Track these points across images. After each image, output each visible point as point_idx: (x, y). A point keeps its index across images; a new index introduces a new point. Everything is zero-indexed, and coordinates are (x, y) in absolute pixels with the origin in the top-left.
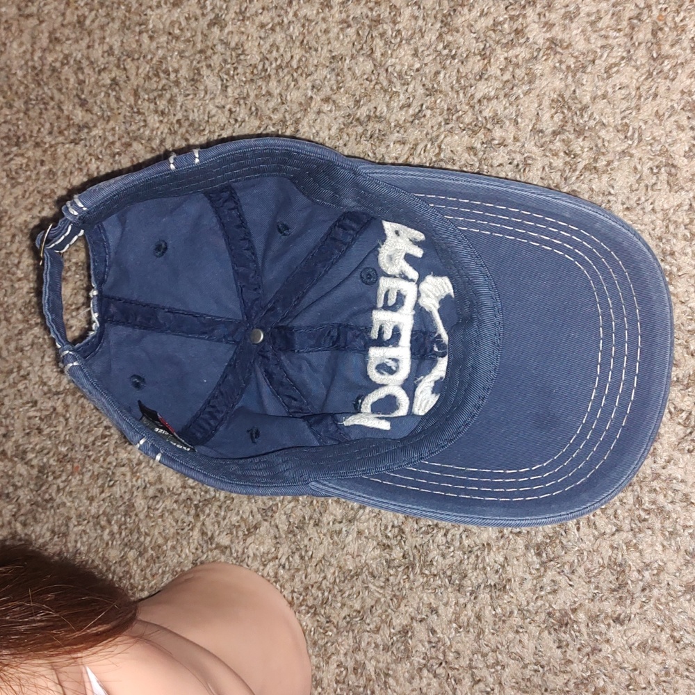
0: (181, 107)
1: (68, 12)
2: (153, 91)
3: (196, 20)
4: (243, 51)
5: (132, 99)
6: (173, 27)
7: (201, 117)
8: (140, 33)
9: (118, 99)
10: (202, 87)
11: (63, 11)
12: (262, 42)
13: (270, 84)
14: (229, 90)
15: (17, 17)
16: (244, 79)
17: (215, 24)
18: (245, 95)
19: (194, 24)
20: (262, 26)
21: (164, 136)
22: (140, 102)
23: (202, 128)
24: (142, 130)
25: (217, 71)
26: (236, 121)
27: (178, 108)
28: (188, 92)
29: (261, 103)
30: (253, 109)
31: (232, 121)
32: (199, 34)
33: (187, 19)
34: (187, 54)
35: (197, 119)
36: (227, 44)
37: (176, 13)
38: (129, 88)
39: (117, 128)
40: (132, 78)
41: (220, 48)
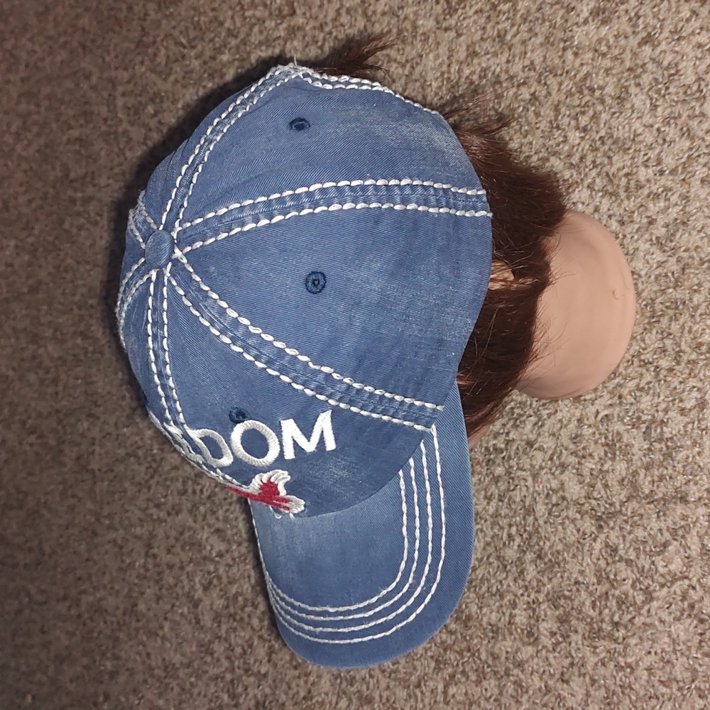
0: (605, 124)
1: (489, 26)
2: (575, 107)
3: (626, 37)
4: (678, 71)
5: (552, 114)
6: (600, 43)
7: (626, 135)
8: (564, 49)
9: (537, 114)
10: (629, 106)
11: (483, 25)
12: (698, 62)
14: (659, 109)
15: (434, 29)
16: (676, 99)
17: (646, 43)
18: (676, 115)
19: (623, 42)
20: (700, 46)
21: (585, 152)
22: (560, 118)
23: (627, 146)
24: (561, 146)
25: (646, 90)
26: (664, 140)
27: (602, 125)
28: (613, 110)
30: (685, 129)
31: (661, 141)
32: (628, 51)
33: (616, 37)
34: (614, 72)
35: (622, 138)
36: (659, 64)
37: (604, 30)
38: (549, 103)
39: (534, 142)
40: (554, 93)
41: (650, 66)
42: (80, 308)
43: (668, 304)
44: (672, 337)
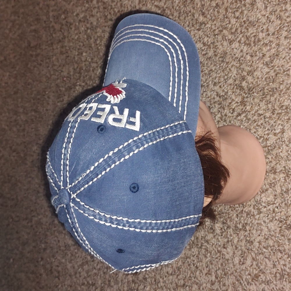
0: (246, 15)
2: (234, 9)
5: (224, 12)
7: (254, 20)
9: (218, 12)
10: (256, 7)
13: (287, 6)
14: (268, 8)
16: (275, 4)
18: (275, 10)
21: (237, 27)
22: (227, 13)
23: (254, 24)
24: (228, 25)
26: (270, 21)
27: (245, 16)
28: (249, 9)
29: (282, 14)
30: (278, 16)
31: (268, 22)
35: (253, 21)
38: (223, 7)
39: (217, 24)
40: (225, 3)
42: (34, 100)
43: (270, 90)
44: (271, 103)
